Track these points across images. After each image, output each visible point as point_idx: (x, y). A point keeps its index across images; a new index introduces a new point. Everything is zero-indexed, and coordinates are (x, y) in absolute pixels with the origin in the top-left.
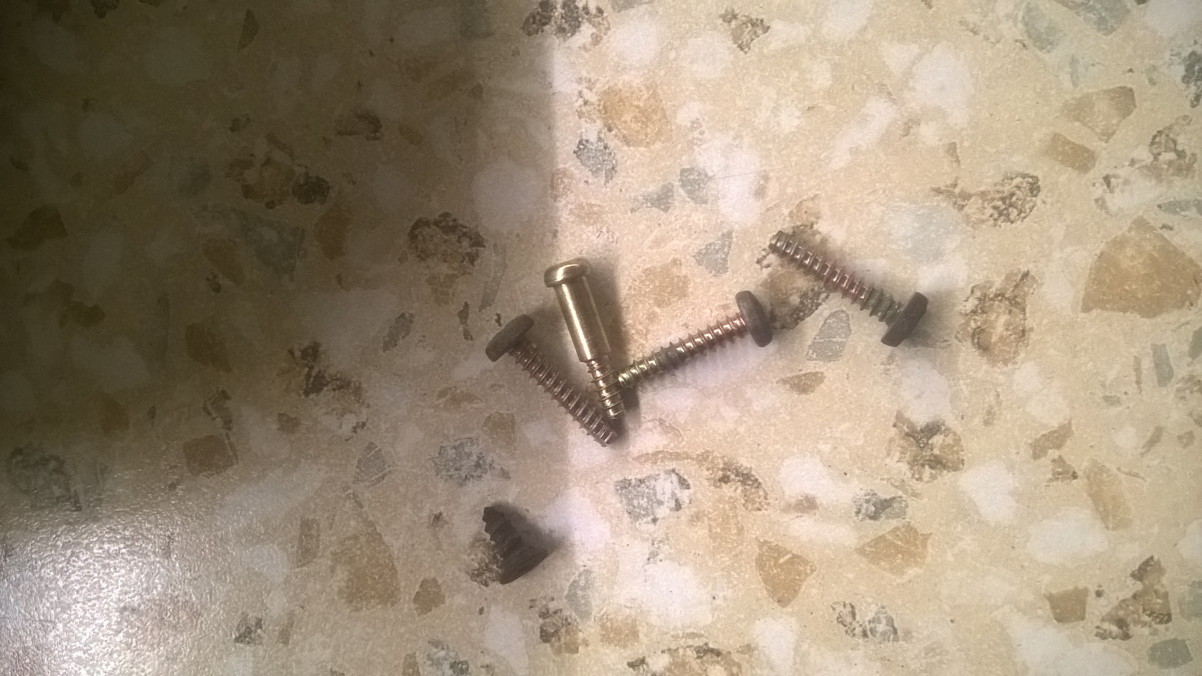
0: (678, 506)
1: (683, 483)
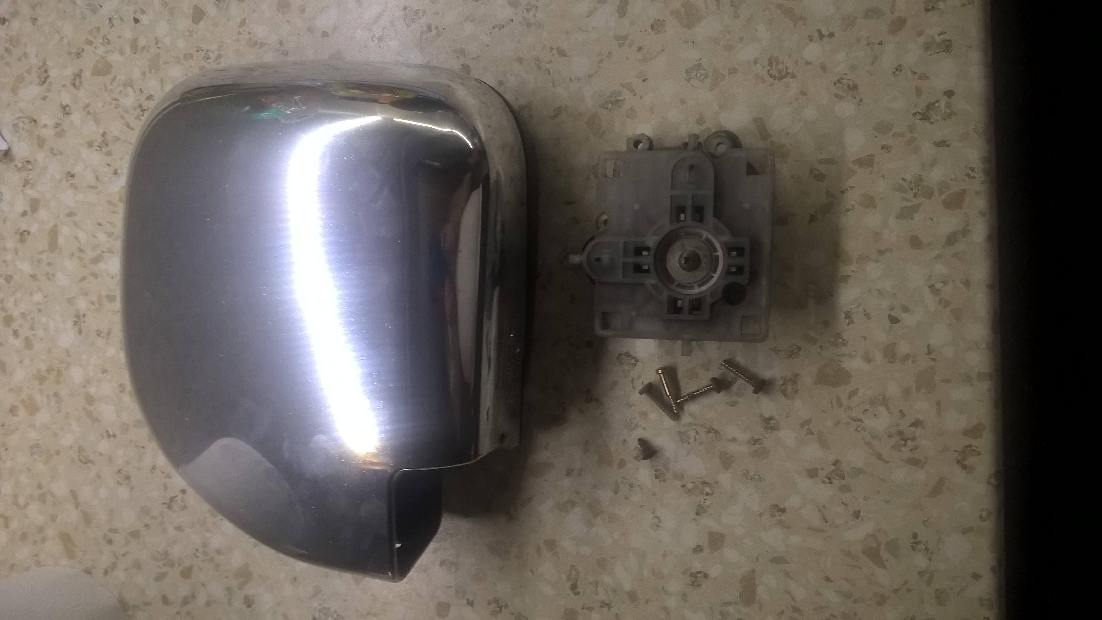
0: (696, 440)
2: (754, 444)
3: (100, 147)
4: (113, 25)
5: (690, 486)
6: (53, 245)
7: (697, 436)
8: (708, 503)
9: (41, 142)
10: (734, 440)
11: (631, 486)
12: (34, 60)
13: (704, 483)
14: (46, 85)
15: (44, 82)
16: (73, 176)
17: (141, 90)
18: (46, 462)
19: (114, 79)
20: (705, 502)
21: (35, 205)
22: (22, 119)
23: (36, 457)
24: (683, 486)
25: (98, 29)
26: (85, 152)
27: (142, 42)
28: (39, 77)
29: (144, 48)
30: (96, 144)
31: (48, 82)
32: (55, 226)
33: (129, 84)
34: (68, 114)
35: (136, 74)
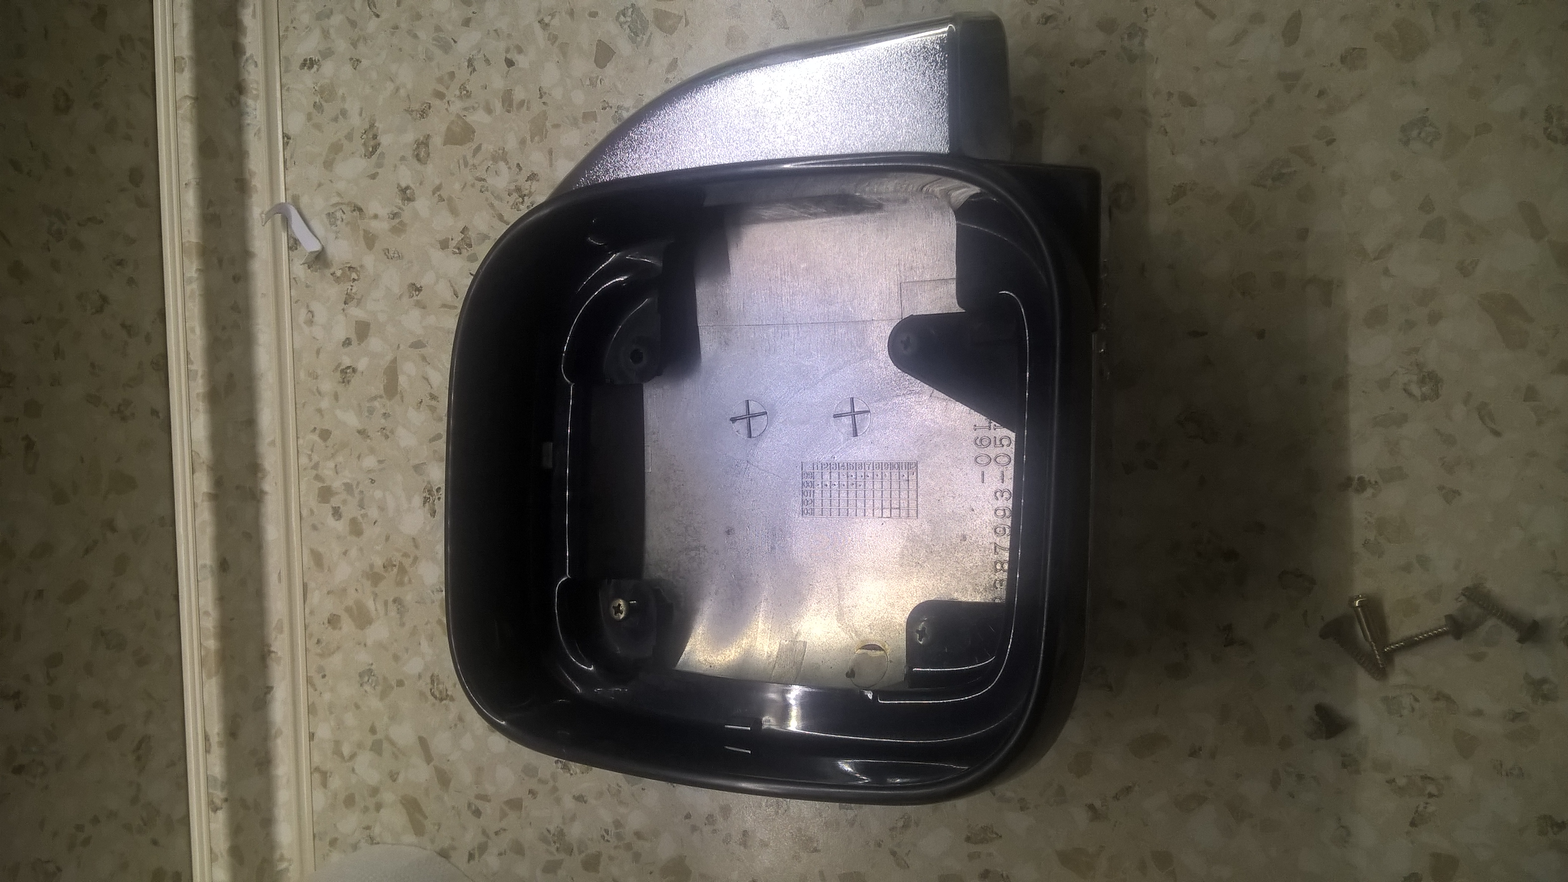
0: (1413, 710)
1: (1416, 700)
2: (1513, 720)
3: (459, 249)
4: (474, 70)
5: (1402, 782)
6: (392, 389)
7: (1417, 706)
8: (1431, 809)
9: (370, 240)
10: (1479, 713)
11: (1300, 777)
12: (356, 121)
13: (1425, 778)
14: (375, 157)
15: (373, 153)
16: (419, 290)
17: (518, 165)
18: (383, 695)
19: (478, 149)
20: (1425, 808)
21: (363, 330)
22: (341, 206)
23: (367, 688)
24: (1391, 781)
25: (452, 75)
26: (437, 255)
27: (519, 94)
28: (364, 144)
29: (522, 103)
30: (453, 244)
31: (378, 151)
32: (394, 361)
33: (501, 156)
34: (410, 199)
35: (512, 144)
